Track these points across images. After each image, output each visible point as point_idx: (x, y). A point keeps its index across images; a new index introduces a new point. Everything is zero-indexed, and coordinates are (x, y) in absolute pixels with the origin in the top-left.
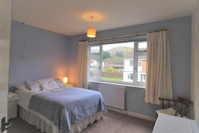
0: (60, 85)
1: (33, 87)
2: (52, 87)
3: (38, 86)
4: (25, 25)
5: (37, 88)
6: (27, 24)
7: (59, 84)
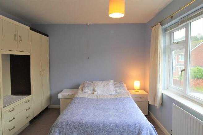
0: (118, 91)
1: (86, 89)
2: (106, 92)
3: (92, 89)
4: (88, 25)
5: (90, 91)
6: (90, 24)
7: (117, 89)
